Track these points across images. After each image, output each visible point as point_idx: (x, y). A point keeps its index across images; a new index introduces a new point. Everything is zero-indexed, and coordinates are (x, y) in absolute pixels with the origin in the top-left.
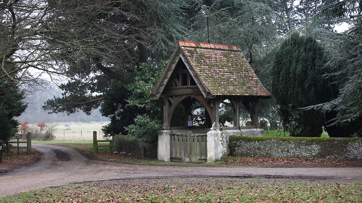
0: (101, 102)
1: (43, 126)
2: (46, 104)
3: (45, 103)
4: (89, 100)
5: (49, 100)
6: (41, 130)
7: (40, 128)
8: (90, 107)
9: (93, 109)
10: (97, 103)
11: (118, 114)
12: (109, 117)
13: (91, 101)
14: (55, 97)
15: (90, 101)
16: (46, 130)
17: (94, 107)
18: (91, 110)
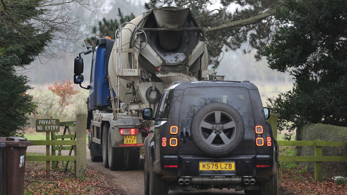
0: (247, 31)
1: (68, 92)
2: (98, 32)
3: (94, 30)
4: (218, 25)
5: (104, 20)
6: (63, 102)
7: (58, 98)
8: (218, 44)
9: (227, 50)
10: (237, 31)
11: (316, 63)
12: (291, 74)
13: (225, 26)
14: (120, 14)
15: (220, 27)
16: (75, 104)
17: (228, 44)
18: (221, 54)
